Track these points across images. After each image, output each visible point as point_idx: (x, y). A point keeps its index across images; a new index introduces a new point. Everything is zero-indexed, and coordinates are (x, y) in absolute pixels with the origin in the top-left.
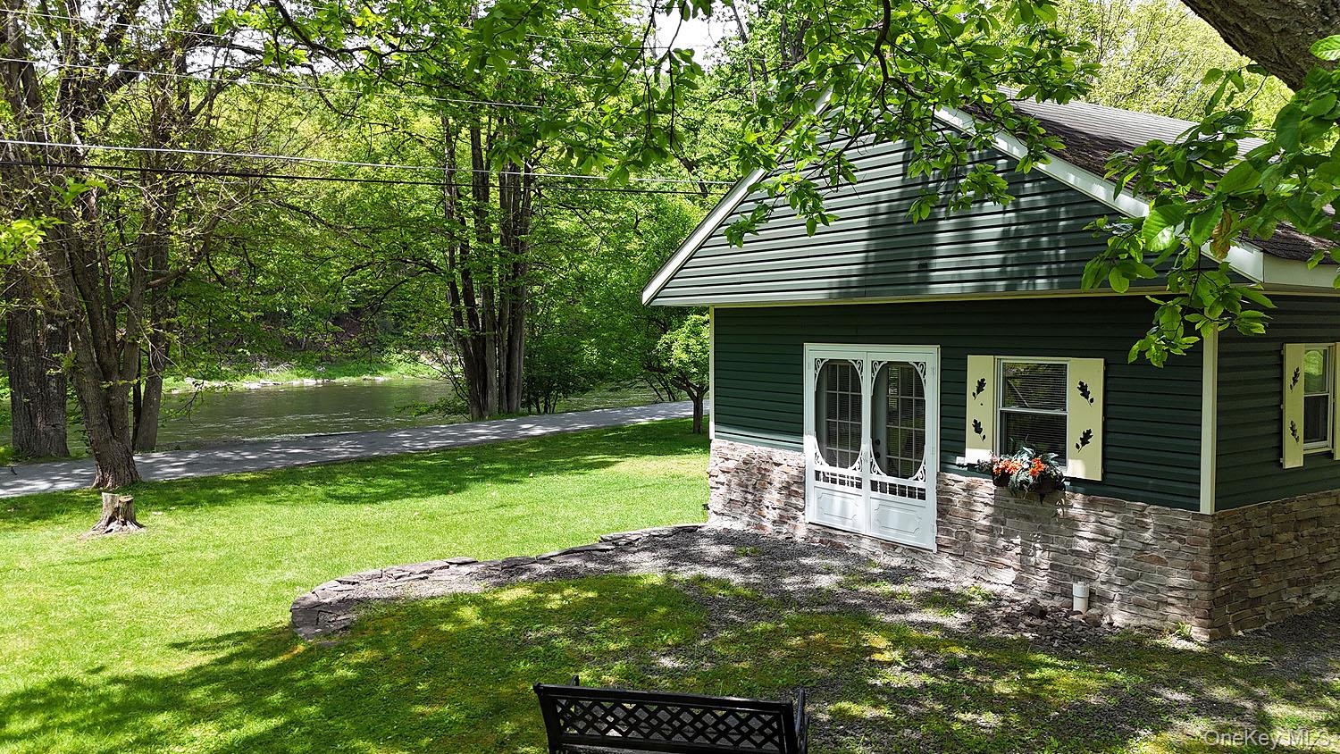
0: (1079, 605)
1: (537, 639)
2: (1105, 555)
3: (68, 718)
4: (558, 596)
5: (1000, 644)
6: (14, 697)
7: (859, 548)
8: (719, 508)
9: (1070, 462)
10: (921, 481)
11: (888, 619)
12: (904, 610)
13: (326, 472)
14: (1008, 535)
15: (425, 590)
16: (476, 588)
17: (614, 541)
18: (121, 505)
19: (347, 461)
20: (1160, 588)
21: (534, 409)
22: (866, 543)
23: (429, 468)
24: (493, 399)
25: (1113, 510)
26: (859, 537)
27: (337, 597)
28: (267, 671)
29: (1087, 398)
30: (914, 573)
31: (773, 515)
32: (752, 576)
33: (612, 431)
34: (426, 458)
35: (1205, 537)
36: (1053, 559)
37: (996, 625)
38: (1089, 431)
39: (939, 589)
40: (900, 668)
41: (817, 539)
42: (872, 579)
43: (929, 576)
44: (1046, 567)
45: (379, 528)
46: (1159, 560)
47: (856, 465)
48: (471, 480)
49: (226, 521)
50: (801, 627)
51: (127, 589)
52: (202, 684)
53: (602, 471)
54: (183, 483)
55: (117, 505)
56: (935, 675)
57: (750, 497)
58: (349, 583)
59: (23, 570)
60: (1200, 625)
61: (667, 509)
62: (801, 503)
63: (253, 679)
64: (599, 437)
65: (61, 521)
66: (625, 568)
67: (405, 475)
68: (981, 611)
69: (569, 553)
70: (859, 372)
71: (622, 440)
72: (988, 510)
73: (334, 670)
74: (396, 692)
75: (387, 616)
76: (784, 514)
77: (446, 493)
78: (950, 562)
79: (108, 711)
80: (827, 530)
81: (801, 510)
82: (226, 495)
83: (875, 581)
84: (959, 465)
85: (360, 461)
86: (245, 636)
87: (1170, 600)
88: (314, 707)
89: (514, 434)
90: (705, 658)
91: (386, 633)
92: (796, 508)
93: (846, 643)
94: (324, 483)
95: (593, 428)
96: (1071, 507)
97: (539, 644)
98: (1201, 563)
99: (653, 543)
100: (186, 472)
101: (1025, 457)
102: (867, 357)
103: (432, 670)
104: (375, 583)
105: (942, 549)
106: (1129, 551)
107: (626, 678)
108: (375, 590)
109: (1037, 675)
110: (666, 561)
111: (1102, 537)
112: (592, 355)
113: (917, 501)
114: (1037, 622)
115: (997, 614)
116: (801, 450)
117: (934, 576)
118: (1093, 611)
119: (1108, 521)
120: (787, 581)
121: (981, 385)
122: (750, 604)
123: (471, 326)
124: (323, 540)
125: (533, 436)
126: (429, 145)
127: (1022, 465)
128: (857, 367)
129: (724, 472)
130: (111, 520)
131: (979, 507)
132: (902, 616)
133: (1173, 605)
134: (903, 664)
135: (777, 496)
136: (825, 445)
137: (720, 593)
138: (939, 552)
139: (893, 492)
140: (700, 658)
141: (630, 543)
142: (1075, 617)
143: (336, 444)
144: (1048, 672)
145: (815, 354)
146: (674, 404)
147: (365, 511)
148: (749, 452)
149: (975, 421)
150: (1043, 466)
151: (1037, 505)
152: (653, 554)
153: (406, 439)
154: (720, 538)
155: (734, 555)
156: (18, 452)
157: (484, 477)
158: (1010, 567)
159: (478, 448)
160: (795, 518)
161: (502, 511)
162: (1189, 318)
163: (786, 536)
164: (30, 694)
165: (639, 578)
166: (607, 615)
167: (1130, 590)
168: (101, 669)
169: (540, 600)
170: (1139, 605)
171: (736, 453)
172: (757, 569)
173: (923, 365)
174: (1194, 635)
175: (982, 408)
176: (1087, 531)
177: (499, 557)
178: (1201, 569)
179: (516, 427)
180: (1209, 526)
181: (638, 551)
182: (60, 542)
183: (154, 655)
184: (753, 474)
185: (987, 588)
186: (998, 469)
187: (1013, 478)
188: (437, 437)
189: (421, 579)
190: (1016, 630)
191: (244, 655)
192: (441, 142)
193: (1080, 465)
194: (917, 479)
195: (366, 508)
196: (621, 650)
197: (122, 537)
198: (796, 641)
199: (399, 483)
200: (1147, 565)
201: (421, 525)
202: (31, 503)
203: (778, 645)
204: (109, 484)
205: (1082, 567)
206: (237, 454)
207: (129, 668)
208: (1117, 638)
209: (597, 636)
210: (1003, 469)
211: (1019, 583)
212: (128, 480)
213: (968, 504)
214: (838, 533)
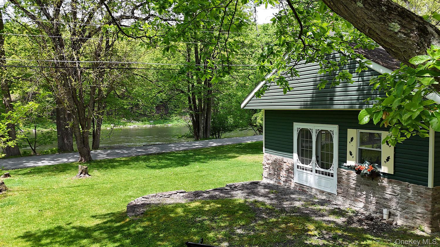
0: (385, 217)
1: (199, 220)
2: (395, 200)
3: (58, 240)
4: (208, 206)
5: (354, 230)
6: (44, 231)
7: (311, 192)
8: (266, 176)
9: (382, 167)
10: (332, 171)
11: (316, 219)
12: (323, 216)
13: (148, 157)
14: (361, 191)
15: (169, 201)
16: (183, 202)
17: (230, 186)
18: (84, 169)
19: (155, 154)
20: (414, 212)
21: (215, 137)
22: (314, 190)
23: (179, 157)
24: (201, 134)
25: (398, 184)
26: (312, 188)
27: (141, 203)
28: (117, 227)
29: (388, 145)
30: (328, 202)
31: (283, 179)
32: (273, 201)
33: (238, 145)
34: (179, 153)
35: (430, 196)
36: (377, 200)
37: (354, 223)
38: (389, 157)
39: (337, 208)
40: (317, 237)
41: (298, 188)
42: (313, 204)
43: (334, 203)
44: (374, 203)
45: (160, 178)
46: (414, 203)
47: (311, 164)
48: (191, 161)
49: (114, 174)
50: (286, 220)
51: (83, 196)
52: (98, 230)
53: (233, 159)
54: (104, 161)
55: (83, 169)
56: (328, 241)
57: (276, 173)
58: (146, 198)
59: (54, 189)
60: (428, 227)
61: (251, 174)
62: (292, 176)
63: (113, 229)
64: (234, 147)
65: (68, 173)
66: (232, 196)
67: (171, 159)
68: (350, 217)
69: (215, 190)
70: (312, 133)
71: (241, 148)
72: (354, 182)
73: (136, 228)
74: (153, 237)
75: (155, 210)
76: (287, 179)
77: (183, 166)
78: (341, 199)
79: (70, 238)
80: (301, 185)
81: (292, 178)
82: (116, 165)
83: (315, 204)
84: (345, 166)
85: (159, 154)
86: (113, 214)
87: (417, 217)
88: (128, 240)
89: (207, 145)
90: (252, 230)
91: (153, 216)
92: (291, 177)
93: (300, 227)
94: (146, 162)
95: (232, 144)
96: (383, 182)
97: (199, 222)
98: (428, 205)
99: (243, 187)
100: (107, 157)
101: (367, 165)
102: (314, 128)
103: (165, 230)
104: (154, 198)
105: (339, 194)
106: (403, 199)
107: (225, 236)
108: (154, 201)
109: (365, 243)
110: (246, 194)
111: (394, 194)
112: (231, 121)
113: (330, 177)
114: (369, 222)
115: (355, 219)
116: (293, 158)
117: (336, 203)
118: (390, 219)
119: (396, 188)
120: (285, 203)
121: (352, 139)
122: (271, 212)
123: (195, 110)
124: (142, 181)
125: (213, 146)
126: (182, 53)
127: (366, 167)
128: (311, 131)
129: (268, 164)
130: (81, 173)
131: (351, 181)
132: (321, 218)
133: (418, 219)
134: (318, 236)
135: (285, 173)
136: (300, 157)
137: (261, 207)
138: (338, 195)
139: (323, 174)
140: (250, 230)
141: (236, 187)
142: (383, 221)
143: (152, 148)
144: (369, 242)
145: (297, 126)
146: (260, 136)
147: (157, 172)
148: (276, 157)
149: (350, 151)
150: (373, 168)
151: (371, 181)
152: (242, 191)
153: (173, 147)
154: (266, 186)
155: (269, 193)
156: (59, 149)
157: (196, 160)
158: (362, 202)
159: (195, 150)
160: (291, 181)
161: (198, 173)
162: (403, 131)
163: (287, 186)
164: (49, 231)
165: (235, 200)
166: (222, 213)
167: (403, 213)
168: (70, 224)
169: (202, 207)
170: (407, 218)
171: (271, 158)
172: (275, 198)
173: (333, 131)
174: (425, 230)
175: (353, 147)
176: (389, 191)
177: (193, 191)
178: (428, 207)
179: (208, 144)
180: (431, 192)
181: (237, 190)
182: (66, 180)
183: (86, 219)
184: (277, 165)
185: (354, 209)
186: (357, 168)
187: (362, 172)
188: (183, 146)
189: (168, 197)
190: (361, 225)
191: (111, 221)
192: (185, 52)
193: (386, 168)
194: (331, 170)
195: (157, 171)
196: (225, 226)
197: (84, 178)
198: (283, 226)
199: (169, 162)
200: (409, 204)
201: (173, 177)
202: (60, 167)
203: (277, 227)
204: (83, 161)
205: (386, 204)
206: (122, 151)
207: (78, 224)
208: (397, 230)
209: (218, 220)
210: (359, 169)
211: (366, 208)
212: (88, 160)
213: (348, 179)
214: (305, 186)
